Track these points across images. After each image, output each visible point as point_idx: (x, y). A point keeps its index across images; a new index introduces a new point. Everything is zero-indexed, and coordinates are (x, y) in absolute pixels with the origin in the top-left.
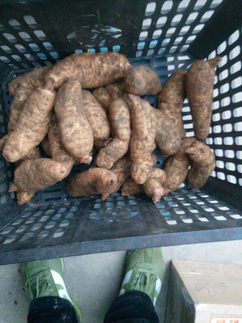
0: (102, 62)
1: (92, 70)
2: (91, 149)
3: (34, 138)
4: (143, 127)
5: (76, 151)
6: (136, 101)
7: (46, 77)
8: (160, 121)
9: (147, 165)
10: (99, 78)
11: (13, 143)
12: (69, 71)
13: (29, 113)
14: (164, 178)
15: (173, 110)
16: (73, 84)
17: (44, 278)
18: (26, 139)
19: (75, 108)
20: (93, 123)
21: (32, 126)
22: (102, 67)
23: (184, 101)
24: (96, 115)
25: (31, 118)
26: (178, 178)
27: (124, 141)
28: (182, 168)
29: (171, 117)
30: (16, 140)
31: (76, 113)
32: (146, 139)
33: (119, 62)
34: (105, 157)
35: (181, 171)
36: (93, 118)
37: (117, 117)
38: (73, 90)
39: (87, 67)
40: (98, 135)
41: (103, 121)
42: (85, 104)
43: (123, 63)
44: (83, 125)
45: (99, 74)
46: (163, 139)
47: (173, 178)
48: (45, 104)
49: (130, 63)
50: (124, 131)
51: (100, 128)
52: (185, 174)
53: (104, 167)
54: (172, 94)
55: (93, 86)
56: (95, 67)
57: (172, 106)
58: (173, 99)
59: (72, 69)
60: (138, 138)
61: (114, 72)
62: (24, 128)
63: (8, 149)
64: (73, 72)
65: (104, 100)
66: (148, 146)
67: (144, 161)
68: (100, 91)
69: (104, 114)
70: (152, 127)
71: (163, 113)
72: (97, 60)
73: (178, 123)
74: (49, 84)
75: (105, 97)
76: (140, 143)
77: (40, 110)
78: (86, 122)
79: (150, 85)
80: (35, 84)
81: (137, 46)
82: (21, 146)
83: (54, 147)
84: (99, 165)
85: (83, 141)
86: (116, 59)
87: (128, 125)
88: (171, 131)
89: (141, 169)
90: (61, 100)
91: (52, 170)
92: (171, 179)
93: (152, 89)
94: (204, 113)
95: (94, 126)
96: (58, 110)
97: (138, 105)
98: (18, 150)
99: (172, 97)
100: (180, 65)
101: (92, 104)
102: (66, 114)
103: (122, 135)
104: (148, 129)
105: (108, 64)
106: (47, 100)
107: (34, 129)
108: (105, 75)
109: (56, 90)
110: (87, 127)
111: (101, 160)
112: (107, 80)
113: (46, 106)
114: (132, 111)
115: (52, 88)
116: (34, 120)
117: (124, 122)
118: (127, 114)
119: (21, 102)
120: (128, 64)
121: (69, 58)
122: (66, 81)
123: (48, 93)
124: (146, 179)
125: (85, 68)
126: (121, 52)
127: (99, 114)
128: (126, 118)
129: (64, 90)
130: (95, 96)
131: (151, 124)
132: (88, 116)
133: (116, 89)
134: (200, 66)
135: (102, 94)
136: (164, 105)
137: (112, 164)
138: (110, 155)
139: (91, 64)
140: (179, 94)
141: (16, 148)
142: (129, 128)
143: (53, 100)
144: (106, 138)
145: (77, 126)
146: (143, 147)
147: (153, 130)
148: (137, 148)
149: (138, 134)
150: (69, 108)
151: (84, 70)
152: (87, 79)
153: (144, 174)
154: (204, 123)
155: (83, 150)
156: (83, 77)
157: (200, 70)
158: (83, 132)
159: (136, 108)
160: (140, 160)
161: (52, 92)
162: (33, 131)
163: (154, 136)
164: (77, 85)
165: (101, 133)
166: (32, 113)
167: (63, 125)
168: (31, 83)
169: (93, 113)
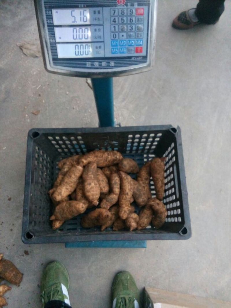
0: (108, 155)
1: (103, 159)
2: (99, 197)
3: (69, 190)
4: (126, 188)
5: (91, 197)
6: (123, 175)
7: (80, 160)
8: (136, 186)
9: (127, 209)
10: (106, 163)
11: (59, 191)
12: (91, 159)
13: (69, 177)
14: (138, 219)
15: (144, 182)
16: (93, 165)
17: (56, 288)
18: (66, 190)
19: (92, 176)
20: (101, 184)
21: (70, 184)
22: (108, 157)
23: (150, 178)
24: (103, 181)
25: (70, 180)
26: (146, 220)
27: (116, 194)
28: (149, 215)
29: (143, 185)
30: (61, 190)
31: (93, 178)
32: (127, 194)
33: (117, 155)
34: (105, 203)
35: (148, 216)
36: (101, 182)
37: (113, 182)
38: (93, 167)
39: (100, 157)
40: (103, 191)
41: (106, 184)
42: (98, 175)
43: (119, 156)
44: (96, 184)
45: (106, 160)
46: (137, 196)
47: (143, 220)
48: (78, 173)
49: (123, 156)
50: (117, 190)
51: (104, 187)
52: (150, 218)
53: (104, 208)
54: (144, 174)
55: (102, 166)
56: (105, 157)
57: (144, 179)
58: (144, 176)
59: (93, 157)
60: (124, 193)
61: (114, 160)
62: (66, 184)
63: (56, 194)
64: (93, 159)
65: (107, 173)
66: (128, 198)
67: (126, 206)
68: (106, 169)
69: (107, 181)
70: (131, 188)
71: (139, 183)
72: (106, 154)
73: (147, 189)
74: (81, 164)
75: (108, 172)
76: (124, 196)
77: (75, 176)
78: (97, 183)
79: (132, 168)
80: (72, 163)
81: (126, 149)
82: (63, 193)
83: (78, 196)
84: (102, 207)
85: (95, 192)
86: (115, 154)
87: (119, 186)
88: (142, 192)
89: (124, 211)
90: (86, 172)
91: (77, 206)
92: (142, 221)
93: (134, 170)
94: (160, 184)
95: (101, 186)
96: (84, 176)
97: (124, 177)
98: (61, 195)
99: (143, 175)
100: (150, 159)
101: (101, 175)
102: (88, 178)
103: (115, 191)
104: (129, 189)
105: (111, 156)
106: (79, 171)
107: (70, 185)
108: (109, 161)
109: (84, 167)
110: (98, 186)
111: (103, 204)
112: (110, 164)
113: (78, 174)
114: (121, 179)
115: (82, 166)
116: (71, 180)
117: (117, 185)
118: (119, 181)
119: (65, 172)
120: (121, 157)
121: (92, 152)
122: (89, 163)
123: (80, 168)
124: (126, 217)
125: (99, 157)
126: (118, 151)
127: (104, 180)
128: (118, 183)
129: (88, 167)
130: (103, 172)
131: (131, 187)
132: (98, 181)
133: (114, 168)
134: (156, 160)
135: (106, 170)
136: (139, 179)
137: (109, 207)
138: (108, 202)
139: (102, 156)
140: (147, 174)
141: (60, 194)
142: (119, 188)
143: (82, 172)
144: (107, 193)
145: (93, 184)
146: (125, 198)
147: (132, 190)
148: (123, 199)
149: (123, 192)
150: (90, 176)
151: (99, 158)
152: (100, 163)
153: (126, 214)
154: (160, 189)
155: (94, 197)
156: (98, 162)
157: (156, 162)
158: (95, 188)
159: (123, 178)
160: (124, 206)
161: (82, 167)
162: (70, 186)
163: (132, 193)
164: (95, 165)
165: (104, 190)
166: (71, 177)
167: (86, 184)
168: (71, 163)
169: (101, 179)
